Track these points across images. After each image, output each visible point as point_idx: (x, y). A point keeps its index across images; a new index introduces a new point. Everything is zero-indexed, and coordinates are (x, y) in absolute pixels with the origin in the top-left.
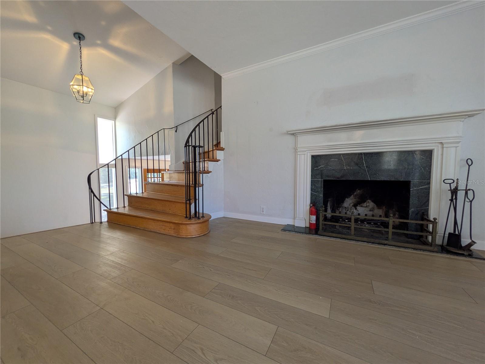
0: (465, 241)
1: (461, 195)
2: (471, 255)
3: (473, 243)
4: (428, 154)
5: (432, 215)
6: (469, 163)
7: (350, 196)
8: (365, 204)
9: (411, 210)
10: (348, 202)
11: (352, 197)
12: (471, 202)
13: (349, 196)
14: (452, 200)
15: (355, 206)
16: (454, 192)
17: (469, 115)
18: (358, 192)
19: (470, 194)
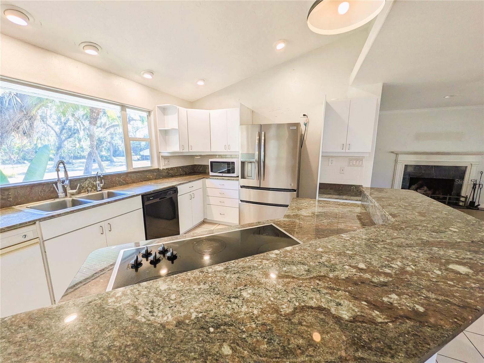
0: (476, 204)
1: (477, 186)
2: (478, 209)
3: (479, 205)
4: (465, 168)
6: (482, 173)
7: (415, 184)
8: (422, 188)
9: (453, 192)
12: (481, 189)
14: (473, 188)
16: (475, 185)
19: (481, 186)
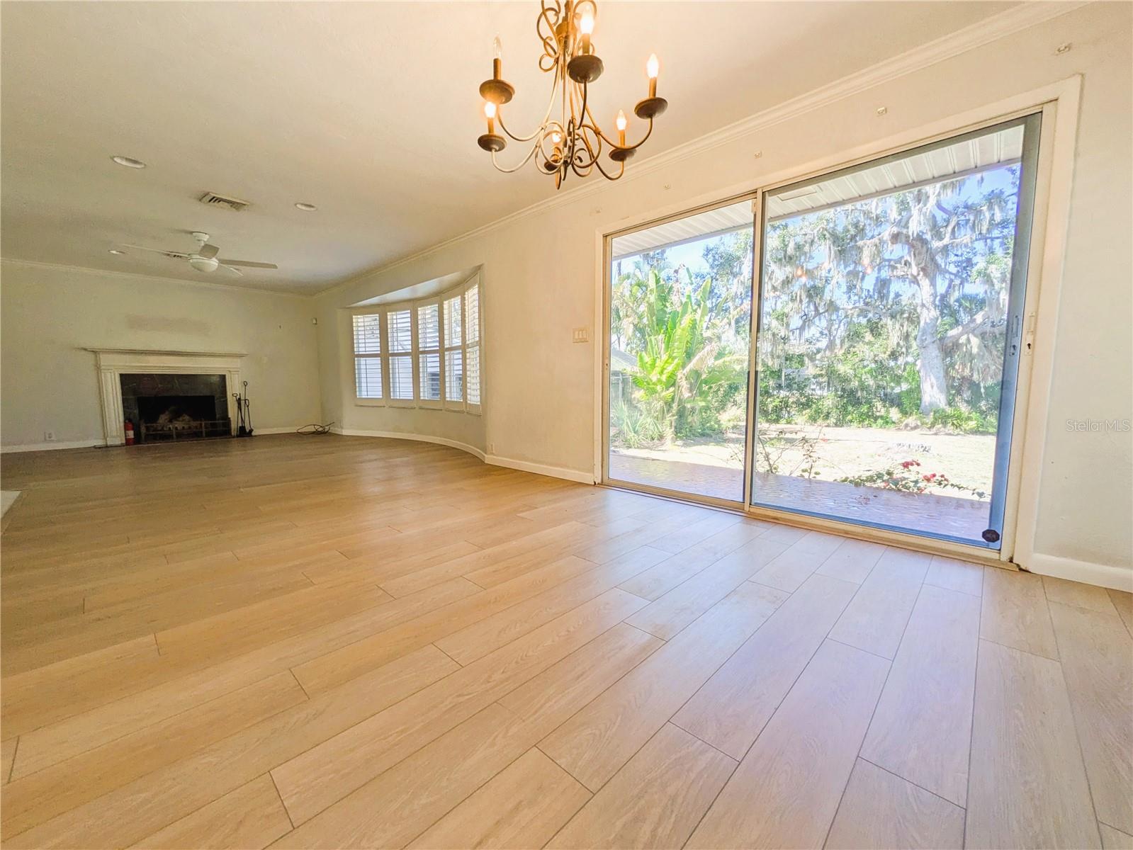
1: (243, 402)
2: (251, 437)
4: (223, 377)
5: (230, 416)
6: (245, 384)
8: (181, 419)
9: (218, 416)
10: (163, 419)
11: (167, 413)
12: (248, 407)
13: (163, 413)
14: (238, 406)
15: (171, 421)
16: (239, 401)
17: (241, 356)
18: (172, 408)
19: (247, 401)
